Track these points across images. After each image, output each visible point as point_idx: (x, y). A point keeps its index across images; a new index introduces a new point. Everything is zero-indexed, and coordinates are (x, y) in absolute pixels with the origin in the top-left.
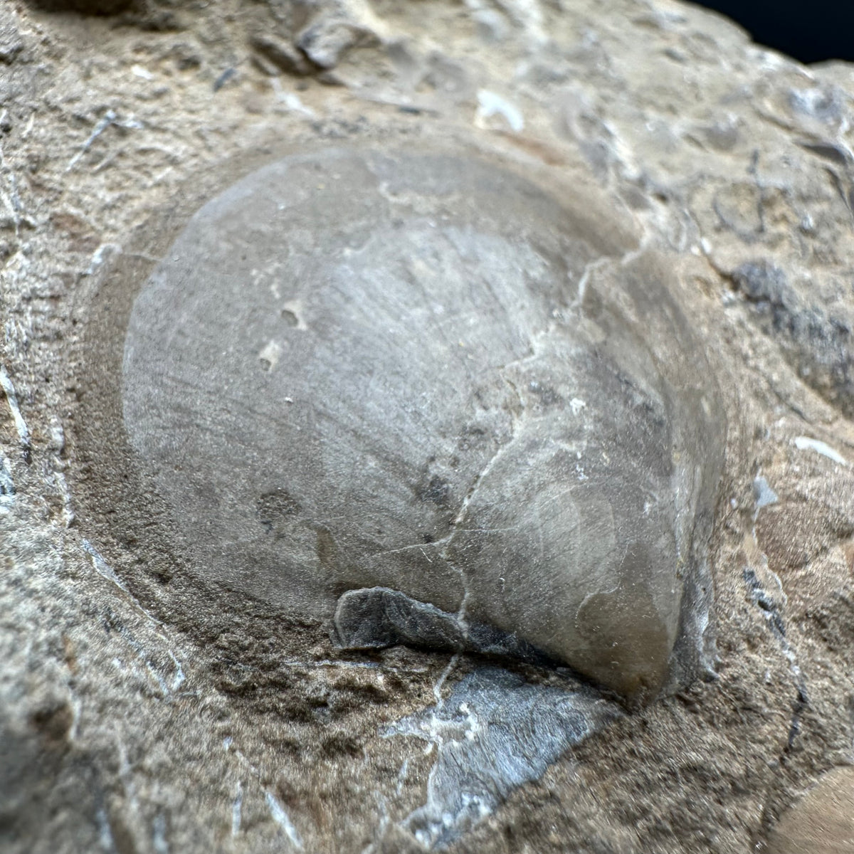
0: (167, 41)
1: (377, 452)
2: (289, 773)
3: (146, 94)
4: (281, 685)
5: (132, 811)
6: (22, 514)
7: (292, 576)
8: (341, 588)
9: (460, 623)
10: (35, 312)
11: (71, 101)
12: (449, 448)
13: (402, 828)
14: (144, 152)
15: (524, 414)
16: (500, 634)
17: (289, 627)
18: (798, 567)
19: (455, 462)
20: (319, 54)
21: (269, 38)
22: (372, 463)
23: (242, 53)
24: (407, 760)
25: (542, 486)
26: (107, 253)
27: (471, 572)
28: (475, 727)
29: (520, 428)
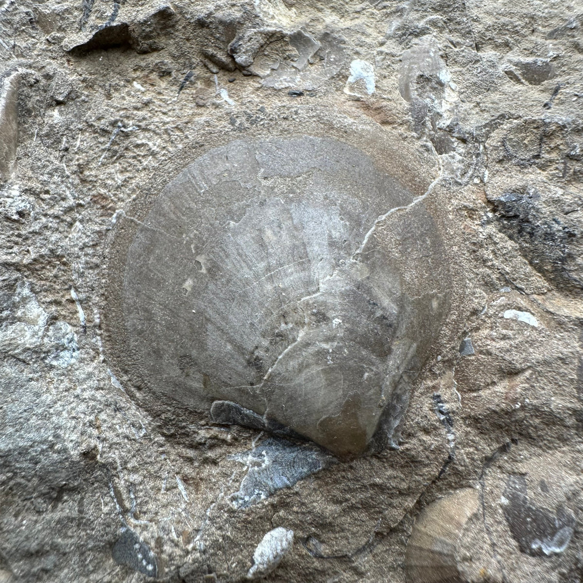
0: (153, 59)
1: (231, 341)
2: (188, 470)
3: (139, 105)
4: (187, 435)
5: (121, 484)
6: (82, 360)
7: (192, 392)
8: (213, 400)
9: (264, 420)
10: (86, 255)
11: (99, 119)
12: (265, 343)
14: (138, 146)
15: (305, 327)
16: (282, 426)
17: (191, 412)
19: (267, 350)
20: (241, 59)
21: (211, 50)
22: (229, 347)
23: (196, 60)
24: (236, 471)
25: (308, 366)
26: (118, 218)
27: (270, 400)
28: (267, 461)
29: (301, 335)
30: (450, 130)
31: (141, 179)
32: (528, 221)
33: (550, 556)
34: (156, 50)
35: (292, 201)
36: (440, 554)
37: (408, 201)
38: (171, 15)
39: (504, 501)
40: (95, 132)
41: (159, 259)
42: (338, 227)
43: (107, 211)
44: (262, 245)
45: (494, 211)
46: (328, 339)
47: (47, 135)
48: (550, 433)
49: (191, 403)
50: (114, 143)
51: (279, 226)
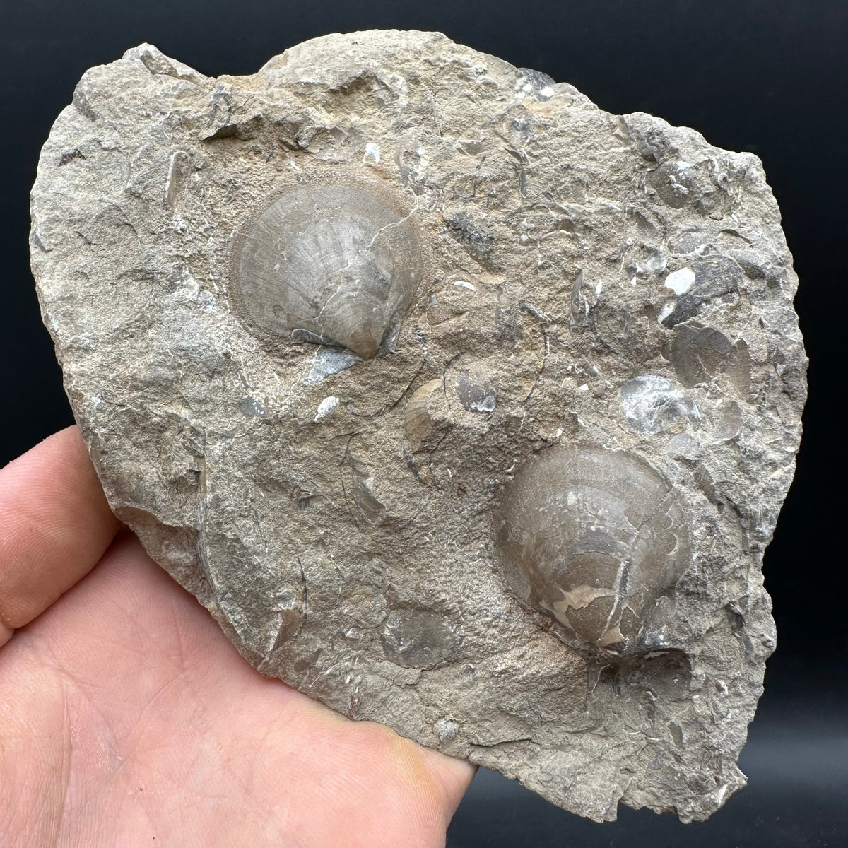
0: (250, 144)
1: (301, 295)
2: (279, 369)
3: (244, 171)
4: (278, 350)
5: (244, 374)
6: (218, 311)
7: (281, 326)
8: (293, 329)
9: (321, 337)
10: (217, 255)
11: (221, 179)
12: (320, 294)
13: (302, 381)
14: (244, 194)
15: (341, 284)
16: (331, 340)
17: (280, 337)
18: (438, 324)
19: (321, 298)
20: (302, 143)
21: (284, 139)
22: (301, 298)
23: (276, 144)
24: (306, 367)
25: (343, 305)
26: (235, 234)
27: (324, 326)
28: (323, 361)
29: (339, 288)
30: (423, 182)
31: (247, 212)
32: (467, 231)
33: (482, 412)
34: (253, 139)
35: (332, 220)
36: (420, 408)
37: (396, 221)
38: (261, 119)
39: (457, 384)
40: (219, 186)
41: (260, 255)
42: (359, 234)
43: (228, 231)
44: (316, 242)
45: (448, 226)
46: (353, 290)
47: (193, 188)
48: (483, 347)
49: (281, 332)
50: (230, 192)
51: (326, 234)
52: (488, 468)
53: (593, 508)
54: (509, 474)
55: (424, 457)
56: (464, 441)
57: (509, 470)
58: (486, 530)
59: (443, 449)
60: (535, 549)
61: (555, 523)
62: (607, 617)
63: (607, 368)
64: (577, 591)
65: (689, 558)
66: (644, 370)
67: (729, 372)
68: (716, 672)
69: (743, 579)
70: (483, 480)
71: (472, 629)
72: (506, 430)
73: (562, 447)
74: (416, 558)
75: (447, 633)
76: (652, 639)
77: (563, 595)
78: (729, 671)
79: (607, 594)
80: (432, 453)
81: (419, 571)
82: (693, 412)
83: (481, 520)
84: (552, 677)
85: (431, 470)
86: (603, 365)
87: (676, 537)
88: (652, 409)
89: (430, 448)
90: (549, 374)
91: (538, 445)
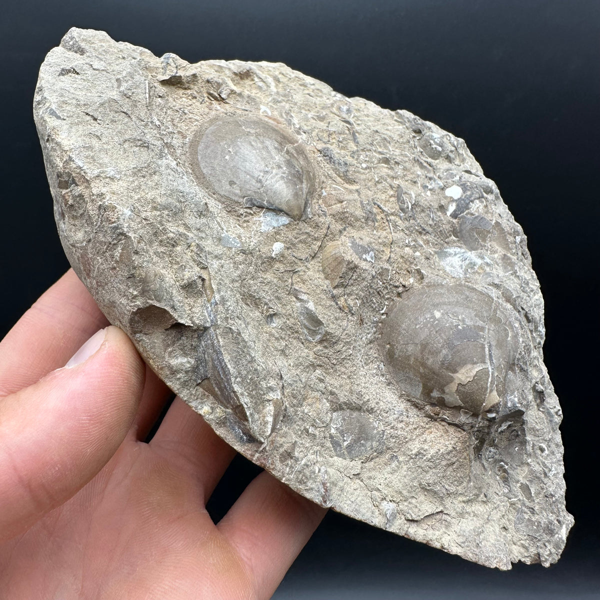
0: (189, 92)
1: (248, 174)
2: (239, 223)
3: (188, 105)
4: (236, 211)
7: (236, 195)
8: (244, 197)
9: (265, 202)
11: (174, 106)
12: (262, 174)
13: (258, 230)
14: (190, 118)
15: (275, 169)
16: (272, 205)
17: (236, 203)
18: (330, 206)
19: (263, 177)
20: (223, 96)
21: (212, 92)
22: (248, 176)
23: (205, 95)
24: (258, 222)
26: (189, 139)
27: (267, 195)
28: (269, 219)
29: (274, 171)
30: (299, 128)
31: (195, 129)
32: (332, 158)
33: (369, 262)
34: (190, 89)
36: (335, 254)
37: (294, 144)
38: (197, 76)
39: (350, 244)
40: (173, 111)
42: (275, 144)
43: (184, 137)
45: (321, 153)
46: (283, 173)
47: (159, 106)
49: (236, 199)
50: (181, 116)
51: (256, 141)
52: (372, 307)
53: (454, 316)
54: (383, 314)
55: (340, 291)
56: (363, 279)
57: (383, 312)
58: (376, 355)
59: (352, 285)
60: (422, 353)
61: (432, 331)
62: (487, 384)
63: (427, 242)
64: (463, 370)
65: (518, 342)
66: (446, 245)
67: (494, 240)
68: (537, 439)
69: (538, 367)
70: (370, 316)
71: (387, 424)
72: (382, 278)
73: (415, 289)
74: (346, 367)
75: (374, 428)
76: (512, 402)
77: (452, 377)
78: (544, 436)
79: (484, 367)
80: (345, 287)
81: (349, 377)
82: (485, 261)
83: (371, 348)
84: (448, 454)
85: (346, 300)
86: (424, 241)
87: (507, 328)
88: (460, 263)
89: (344, 283)
90: (396, 245)
91: (401, 289)
